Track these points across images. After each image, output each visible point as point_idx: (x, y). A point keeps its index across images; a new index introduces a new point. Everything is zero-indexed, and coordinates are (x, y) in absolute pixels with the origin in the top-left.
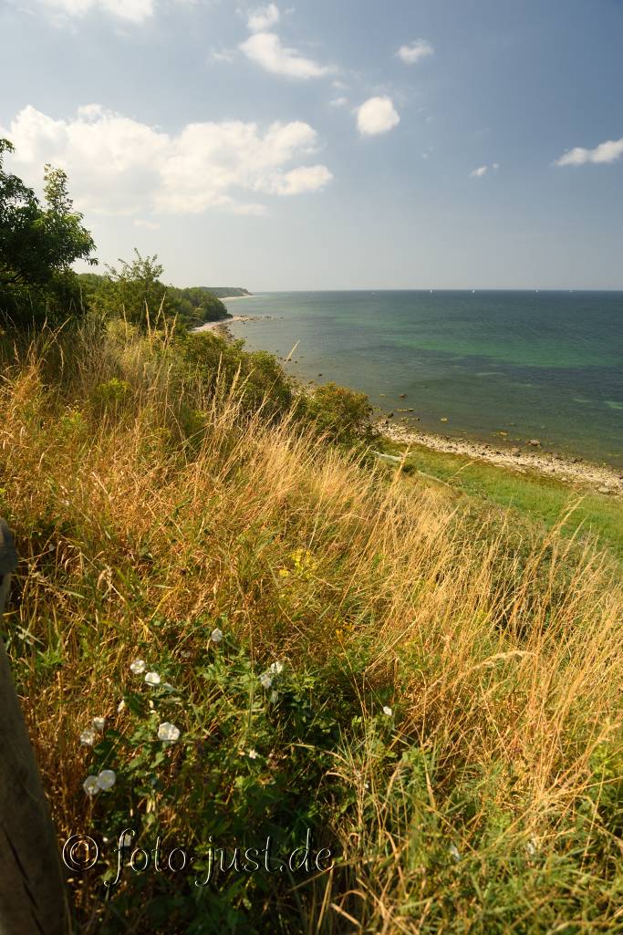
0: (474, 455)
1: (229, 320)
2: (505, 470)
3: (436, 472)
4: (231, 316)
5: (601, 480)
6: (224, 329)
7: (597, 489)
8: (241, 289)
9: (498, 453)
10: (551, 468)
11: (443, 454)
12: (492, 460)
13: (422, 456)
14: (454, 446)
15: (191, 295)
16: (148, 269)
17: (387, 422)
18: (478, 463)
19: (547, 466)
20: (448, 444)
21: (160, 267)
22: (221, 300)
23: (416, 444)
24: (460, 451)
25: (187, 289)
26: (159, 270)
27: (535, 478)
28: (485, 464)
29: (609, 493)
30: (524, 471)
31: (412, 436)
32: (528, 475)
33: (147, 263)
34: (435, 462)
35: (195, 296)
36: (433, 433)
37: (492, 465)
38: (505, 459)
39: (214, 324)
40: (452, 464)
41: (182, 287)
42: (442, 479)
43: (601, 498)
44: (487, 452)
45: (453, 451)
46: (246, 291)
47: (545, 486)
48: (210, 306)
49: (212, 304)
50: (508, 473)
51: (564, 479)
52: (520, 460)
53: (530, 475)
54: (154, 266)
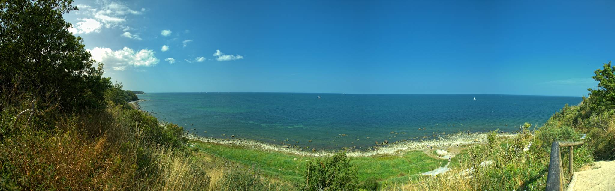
0: (216, 142)
1: (138, 101)
2: (226, 146)
3: (205, 150)
4: (139, 100)
5: (252, 144)
6: (137, 103)
7: (251, 147)
8: (142, 92)
9: (223, 141)
10: (238, 143)
11: (206, 143)
12: (221, 143)
13: (200, 144)
14: (209, 140)
15: (128, 92)
16: (119, 86)
17: (188, 134)
18: (217, 144)
19: (238, 142)
20: (207, 140)
21: (122, 86)
22: (136, 95)
23: (197, 140)
24: (211, 141)
25: (127, 91)
26: (122, 87)
27: (235, 147)
28: (220, 145)
29: (255, 148)
30: (231, 145)
31: (196, 138)
32: (232, 146)
33: (119, 85)
34: (204, 146)
35: (129, 93)
36: (202, 137)
37: (221, 145)
38: (225, 142)
39: (134, 102)
40: (209, 146)
41: (126, 90)
42: (207, 152)
43: (253, 150)
44: (220, 141)
45: (209, 142)
46: (143, 92)
47: (238, 149)
48: (133, 96)
49: (134, 96)
50: (227, 146)
51: (243, 146)
52: (230, 142)
53: (233, 146)
54: (120, 86)
